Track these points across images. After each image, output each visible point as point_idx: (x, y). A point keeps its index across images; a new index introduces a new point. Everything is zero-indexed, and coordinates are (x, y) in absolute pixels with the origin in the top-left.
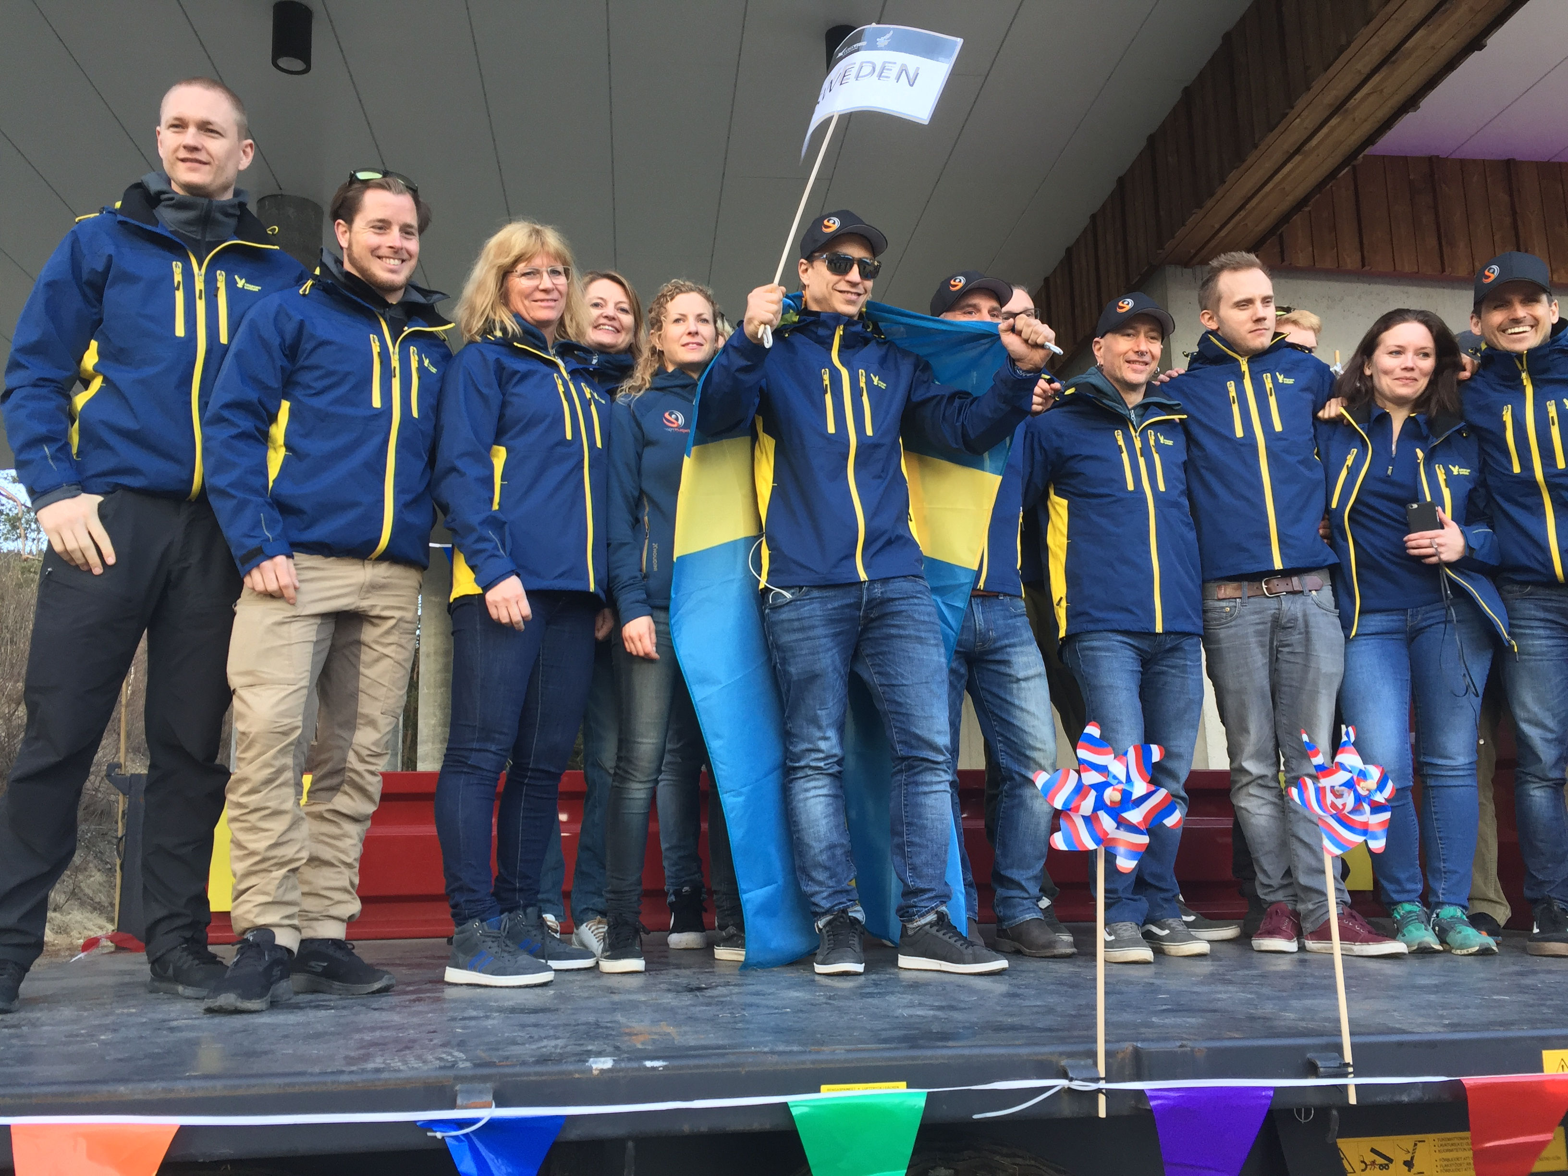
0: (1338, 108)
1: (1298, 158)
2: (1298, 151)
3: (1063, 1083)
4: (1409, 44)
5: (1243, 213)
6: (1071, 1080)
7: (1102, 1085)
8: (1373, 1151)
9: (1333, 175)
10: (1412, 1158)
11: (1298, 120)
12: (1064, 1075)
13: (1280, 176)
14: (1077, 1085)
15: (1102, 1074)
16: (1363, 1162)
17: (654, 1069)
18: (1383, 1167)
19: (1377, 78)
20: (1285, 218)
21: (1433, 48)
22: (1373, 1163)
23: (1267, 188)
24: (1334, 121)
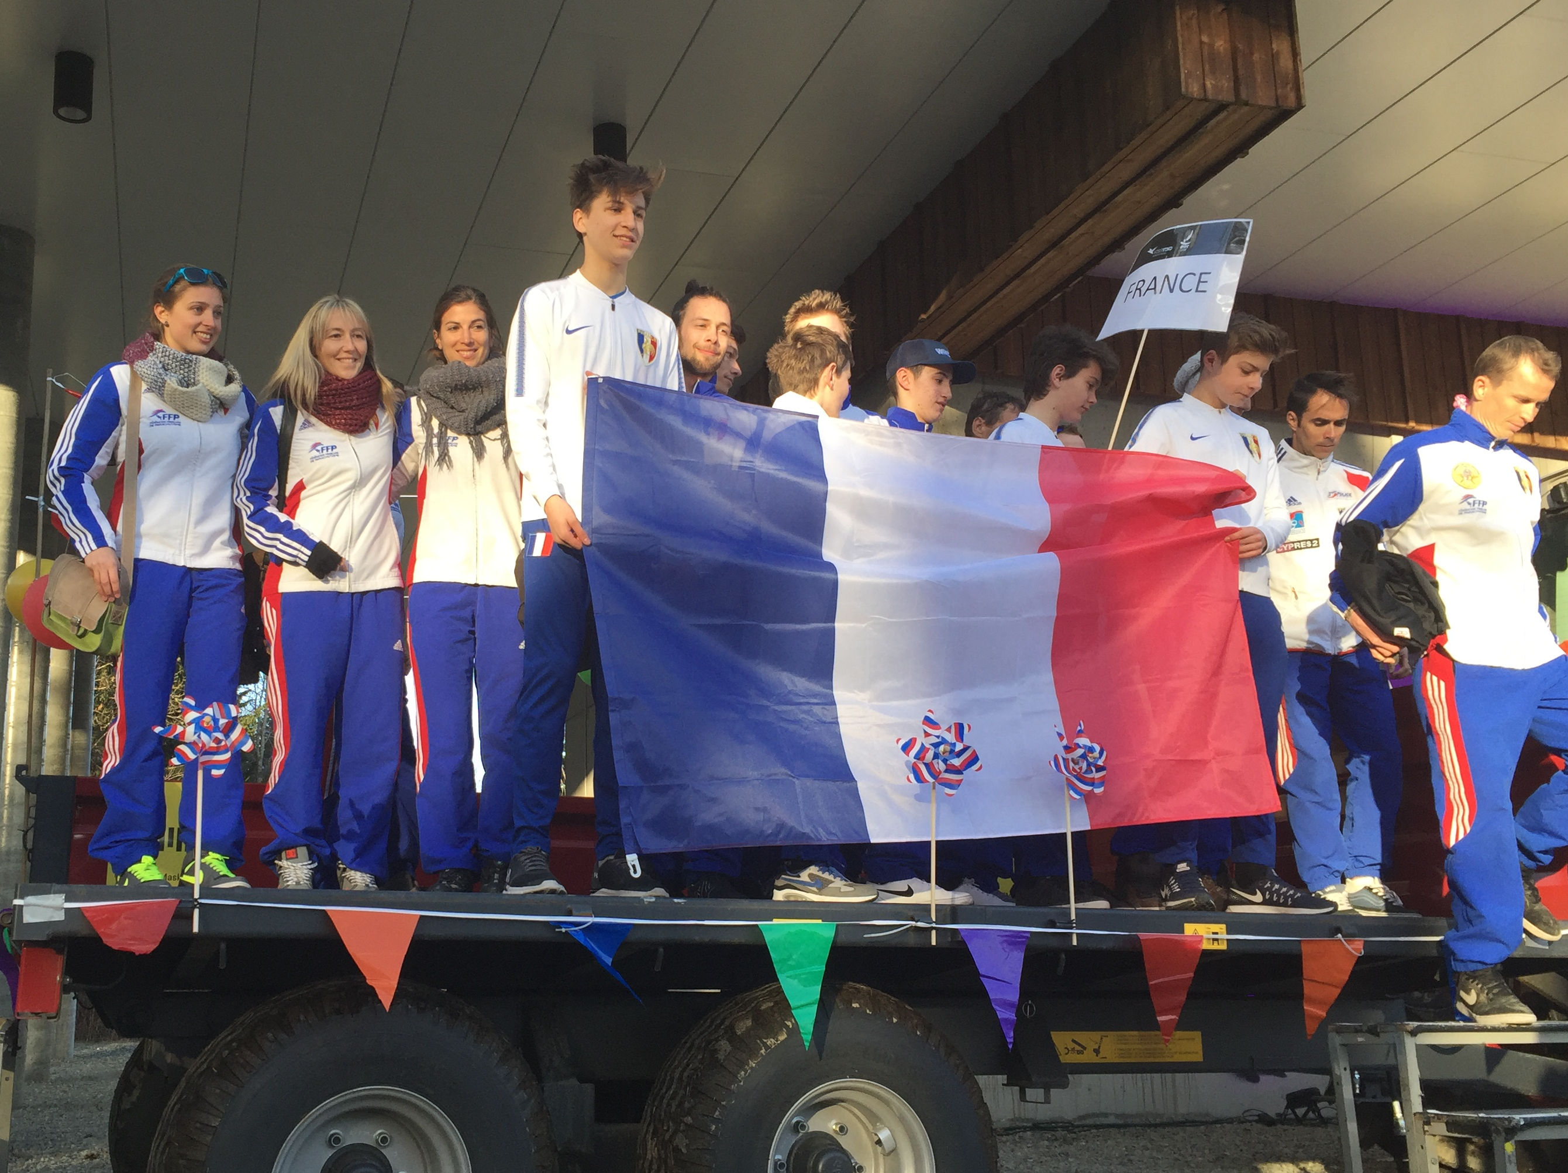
0: (1055, 244)
1: (1016, 282)
2: (1017, 276)
3: (913, 923)
4: (1119, 198)
5: (964, 324)
6: (917, 922)
7: (934, 925)
8: (1074, 1041)
9: (1046, 297)
10: (1099, 1047)
11: (1020, 250)
12: (913, 919)
13: (1000, 295)
14: (920, 924)
15: (934, 920)
16: (1066, 1048)
17: (678, 903)
18: (1079, 1052)
19: (1090, 222)
20: (1001, 332)
21: (1139, 202)
22: (1073, 1049)
23: (989, 304)
24: (1050, 255)
